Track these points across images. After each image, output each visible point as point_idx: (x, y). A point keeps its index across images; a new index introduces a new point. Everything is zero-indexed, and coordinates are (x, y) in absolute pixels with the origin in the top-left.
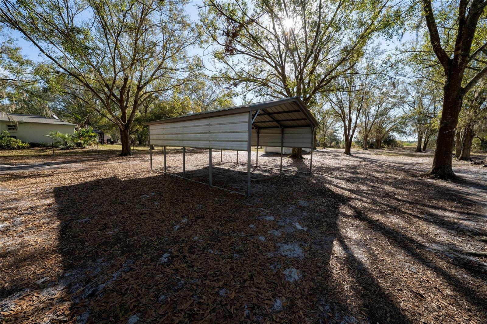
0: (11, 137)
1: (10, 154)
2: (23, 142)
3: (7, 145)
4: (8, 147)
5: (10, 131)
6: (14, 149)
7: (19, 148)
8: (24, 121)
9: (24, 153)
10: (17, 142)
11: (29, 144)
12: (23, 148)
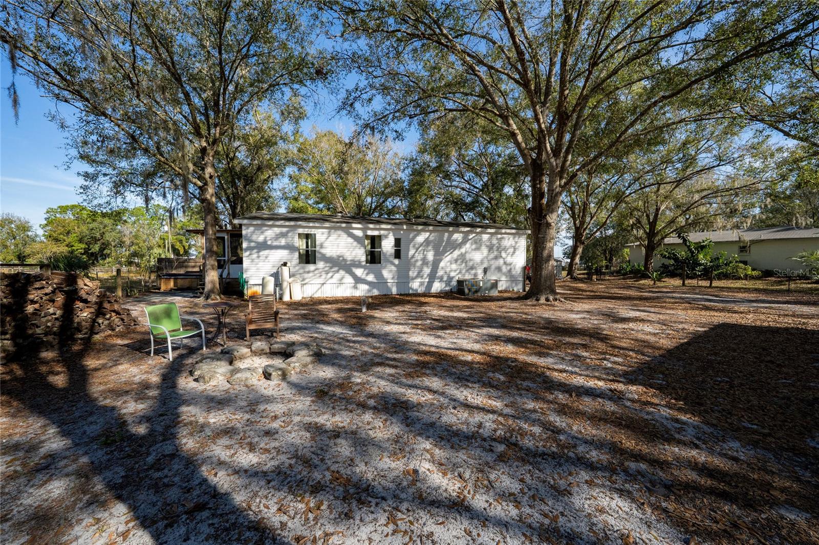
0: (741, 262)
1: (732, 285)
2: (753, 270)
3: (733, 272)
4: (734, 276)
5: (742, 254)
6: (739, 278)
7: (746, 277)
8: (762, 238)
9: (750, 284)
10: (745, 269)
11: (762, 272)
12: (752, 278)
